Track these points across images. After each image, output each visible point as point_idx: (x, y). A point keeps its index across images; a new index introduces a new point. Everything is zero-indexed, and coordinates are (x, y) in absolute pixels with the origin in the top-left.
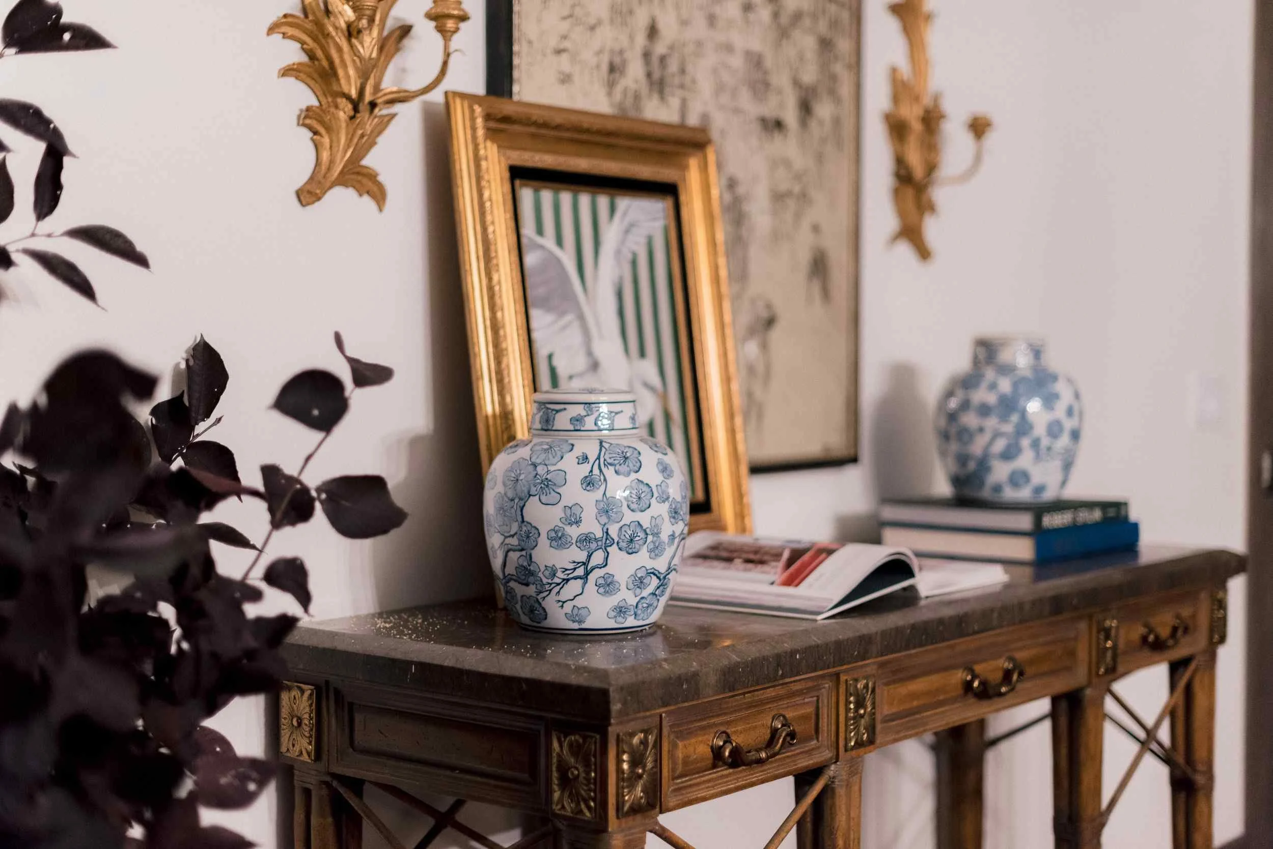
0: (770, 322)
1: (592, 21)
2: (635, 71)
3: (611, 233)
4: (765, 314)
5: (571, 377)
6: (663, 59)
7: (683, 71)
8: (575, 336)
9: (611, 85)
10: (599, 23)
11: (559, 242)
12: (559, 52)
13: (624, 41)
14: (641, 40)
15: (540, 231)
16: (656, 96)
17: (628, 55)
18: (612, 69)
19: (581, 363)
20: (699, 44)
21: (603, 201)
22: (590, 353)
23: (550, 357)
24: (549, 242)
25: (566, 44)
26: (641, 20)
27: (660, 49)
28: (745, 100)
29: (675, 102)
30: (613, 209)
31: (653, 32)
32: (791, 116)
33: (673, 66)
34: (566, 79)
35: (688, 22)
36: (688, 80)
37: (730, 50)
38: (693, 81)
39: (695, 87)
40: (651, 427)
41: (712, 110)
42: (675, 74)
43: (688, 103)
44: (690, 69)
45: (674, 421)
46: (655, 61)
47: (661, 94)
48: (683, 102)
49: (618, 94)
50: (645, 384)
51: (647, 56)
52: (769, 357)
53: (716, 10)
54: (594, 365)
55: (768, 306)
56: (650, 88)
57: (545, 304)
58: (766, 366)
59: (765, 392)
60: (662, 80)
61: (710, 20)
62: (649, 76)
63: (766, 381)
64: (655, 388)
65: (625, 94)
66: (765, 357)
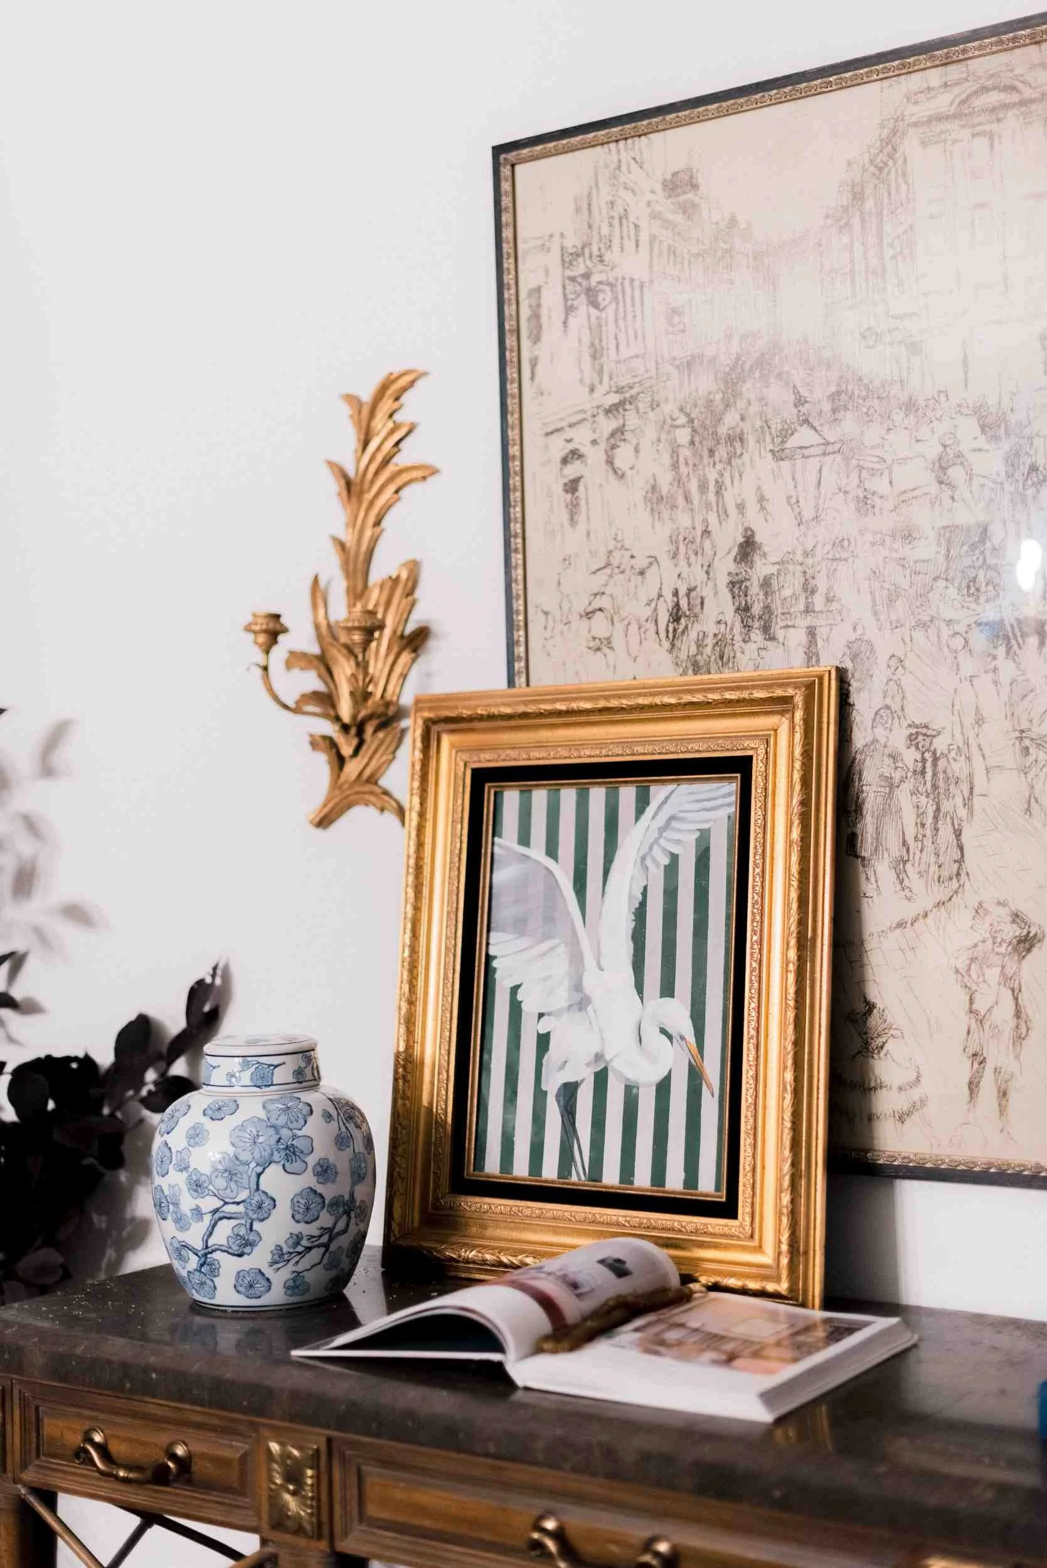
0: (1027, 943)
1: (640, 563)
3: (636, 833)
4: (1011, 931)
5: (541, 1015)
6: (766, 584)
7: (809, 589)
8: (559, 965)
9: (674, 638)
10: (654, 560)
11: (552, 851)
12: (589, 615)
13: (697, 575)
14: (725, 566)
15: (524, 839)
16: (757, 636)
17: (707, 592)
18: (676, 616)
19: (562, 997)
20: (840, 543)
21: (627, 794)
22: (578, 987)
23: (515, 990)
24: (537, 851)
25: (598, 603)
26: (728, 537)
27: (761, 567)
29: (797, 638)
30: (643, 802)
31: (748, 548)
33: (790, 586)
34: (601, 645)
35: (816, 518)
36: (818, 601)
37: (909, 536)
38: (829, 600)
39: (835, 606)
40: (663, 1088)
41: (872, 632)
42: (795, 597)
43: (822, 632)
44: (822, 584)
45: (709, 1087)
46: (755, 589)
47: (766, 629)
48: (812, 633)
49: (687, 646)
50: (663, 1031)
51: (737, 585)
52: (1024, 998)
53: (879, 485)
54: (582, 1003)
55: (1016, 917)
56: (748, 627)
57: (520, 926)
58: (1018, 1014)
59: (1017, 1057)
60: (767, 608)
61: (865, 503)
62: (744, 610)
63: (1019, 1038)
64: (682, 1038)
65: (700, 645)
66: (1016, 999)
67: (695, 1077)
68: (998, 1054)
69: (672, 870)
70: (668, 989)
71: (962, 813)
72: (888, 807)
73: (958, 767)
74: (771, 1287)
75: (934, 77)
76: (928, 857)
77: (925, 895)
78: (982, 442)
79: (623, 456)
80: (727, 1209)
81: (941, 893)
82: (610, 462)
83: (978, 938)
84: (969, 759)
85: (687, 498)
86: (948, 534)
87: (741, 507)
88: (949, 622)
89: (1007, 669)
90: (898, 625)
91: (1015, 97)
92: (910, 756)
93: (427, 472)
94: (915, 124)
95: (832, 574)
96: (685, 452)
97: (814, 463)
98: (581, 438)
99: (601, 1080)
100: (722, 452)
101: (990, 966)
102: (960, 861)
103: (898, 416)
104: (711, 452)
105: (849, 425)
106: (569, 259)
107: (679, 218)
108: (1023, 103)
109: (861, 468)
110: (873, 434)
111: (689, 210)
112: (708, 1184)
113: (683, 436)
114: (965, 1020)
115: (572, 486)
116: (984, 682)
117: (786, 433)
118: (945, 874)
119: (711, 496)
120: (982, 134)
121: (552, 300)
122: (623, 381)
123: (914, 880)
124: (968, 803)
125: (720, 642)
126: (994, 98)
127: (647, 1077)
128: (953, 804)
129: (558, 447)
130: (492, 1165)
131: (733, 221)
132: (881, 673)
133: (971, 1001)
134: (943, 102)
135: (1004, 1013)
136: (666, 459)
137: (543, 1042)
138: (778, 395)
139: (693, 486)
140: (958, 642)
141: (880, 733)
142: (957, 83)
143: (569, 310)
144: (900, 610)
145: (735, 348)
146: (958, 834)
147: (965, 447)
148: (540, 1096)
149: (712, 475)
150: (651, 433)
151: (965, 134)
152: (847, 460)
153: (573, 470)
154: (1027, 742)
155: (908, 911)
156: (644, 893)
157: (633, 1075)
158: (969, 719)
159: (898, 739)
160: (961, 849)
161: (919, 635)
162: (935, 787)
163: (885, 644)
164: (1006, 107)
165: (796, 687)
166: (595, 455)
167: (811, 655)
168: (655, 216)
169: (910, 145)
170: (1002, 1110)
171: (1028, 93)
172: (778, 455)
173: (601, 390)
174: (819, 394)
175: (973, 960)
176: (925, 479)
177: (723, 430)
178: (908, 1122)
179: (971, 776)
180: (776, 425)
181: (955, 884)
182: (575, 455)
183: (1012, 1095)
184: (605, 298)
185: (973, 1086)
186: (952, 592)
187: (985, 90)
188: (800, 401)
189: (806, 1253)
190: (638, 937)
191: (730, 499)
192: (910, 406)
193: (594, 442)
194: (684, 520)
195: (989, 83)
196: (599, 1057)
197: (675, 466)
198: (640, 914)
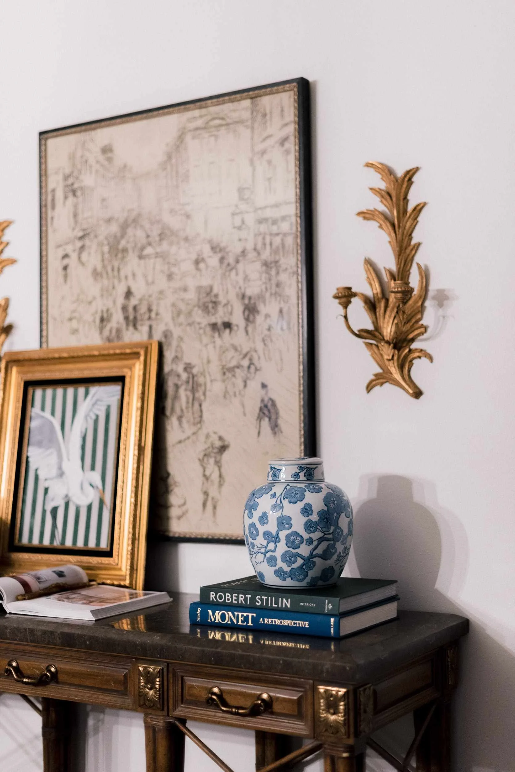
0: (223, 448)
1: (90, 299)
2: (118, 318)
3: (84, 407)
4: (218, 444)
5: (46, 480)
6: (135, 308)
7: (150, 310)
8: (53, 459)
9: (101, 329)
10: (94, 298)
11: (53, 414)
12: (70, 319)
13: (110, 304)
14: (121, 300)
15: (43, 409)
16: (131, 328)
17: (113, 310)
18: (102, 320)
19: (54, 472)
20: (161, 292)
21: (81, 390)
22: (60, 468)
23: (36, 470)
24: (47, 414)
25: (74, 315)
26: (121, 290)
27: (133, 301)
28: (199, 317)
29: (145, 329)
30: (87, 394)
31: (129, 294)
32: (238, 319)
33: (143, 309)
34: (75, 331)
35: (153, 283)
36: (153, 315)
37: (185, 290)
38: (157, 314)
39: (159, 317)
40: (89, 508)
41: (171, 327)
42: (145, 313)
43: (154, 327)
44: (154, 308)
45: (106, 506)
46: (130, 309)
47: (135, 326)
48: (150, 327)
49: (106, 332)
50: (91, 485)
51: (124, 308)
52: (223, 470)
53: (174, 270)
54: (61, 474)
55: (221, 438)
56: (128, 325)
57: (40, 444)
58: (220, 476)
59: (220, 492)
60: (135, 318)
61: (170, 277)
62: (126, 318)
63: (221, 485)
64: (97, 487)
65: (111, 331)
66: (220, 470)
67: (102, 502)
68: (213, 492)
69: (96, 422)
70: (93, 468)
71: (202, 398)
72: (176, 397)
73: (201, 380)
74: (122, 583)
75: (197, 113)
76: (190, 414)
77: (189, 430)
78: (211, 254)
79: (84, 256)
80: (109, 554)
81: (194, 429)
82: (79, 258)
83: (206, 446)
84: (205, 377)
85: (107, 273)
86: (199, 289)
87: (126, 277)
88: (199, 323)
89: (218, 341)
90: (181, 325)
91: (223, 122)
92: (184, 376)
93: (13, 262)
94: (190, 131)
95: (158, 305)
96: (107, 256)
97: (152, 261)
98: (69, 249)
99: (67, 505)
100: (120, 256)
101: (211, 457)
102: (201, 417)
103: (182, 243)
104: (116, 255)
105: (165, 246)
106: (66, 178)
107: (106, 163)
108: (228, 124)
109: (169, 263)
110: (174, 249)
111: (110, 160)
112: (104, 545)
113: (106, 249)
114: (202, 479)
115: (65, 268)
116: (210, 347)
117: (143, 249)
118: (196, 421)
119: (116, 273)
120: (213, 135)
121: (60, 194)
122: (85, 226)
123: (185, 424)
124: (204, 394)
125: (118, 331)
126: (217, 122)
127: (84, 503)
128: (199, 395)
129: (61, 253)
130: (25, 540)
131: (125, 166)
132: (174, 343)
133: (204, 471)
134: (200, 123)
135: (215, 476)
136: (99, 257)
137: (46, 490)
138: (140, 234)
139: (109, 269)
140: (201, 331)
141: (174, 367)
142: (205, 115)
143: (66, 198)
144: (182, 319)
145: (125, 214)
146: (200, 405)
147: (205, 255)
148: (44, 512)
149: (116, 264)
150: (94, 247)
151: (206, 135)
152: (164, 259)
153: (66, 261)
154: (225, 370)
155: (182, 437)
156: (86, 430)
157: (79, 502)
158: (205, 361)
159: (180, 369)
160: (201, 411)
161: (188, 328)
162: (193, 387)
163: (176, 332)
164: (221, 125)
165: (141, 348)
166: (74, 256)
167: (150, 335)
168: (98, 162)
169: (188, 138)
170: (214, 514)
171: (229, 121)
172: (141, 257)
173: (77, 230)
174: (155, 233)
175: (205, 455)
176: (192, 267)
177: (121, 247)
178: (182, 520)
179: (205, 384)
180: (139, 245)
181: (199, 426)
182: (66, 256)
183: (218, 508)
184: (79, 193)
185: (204, 505)
186: (200, 312)
187: (214, 119)
188: (148, 236)
189: (137, 570)
190: (83, 448)
191: (122, 273)
192: (186, 239)
193: (74, 251)
194: (106, 282)
195: (216, 116)
196: (67, 496)
197: (103, 261)
198: (84, 439)
